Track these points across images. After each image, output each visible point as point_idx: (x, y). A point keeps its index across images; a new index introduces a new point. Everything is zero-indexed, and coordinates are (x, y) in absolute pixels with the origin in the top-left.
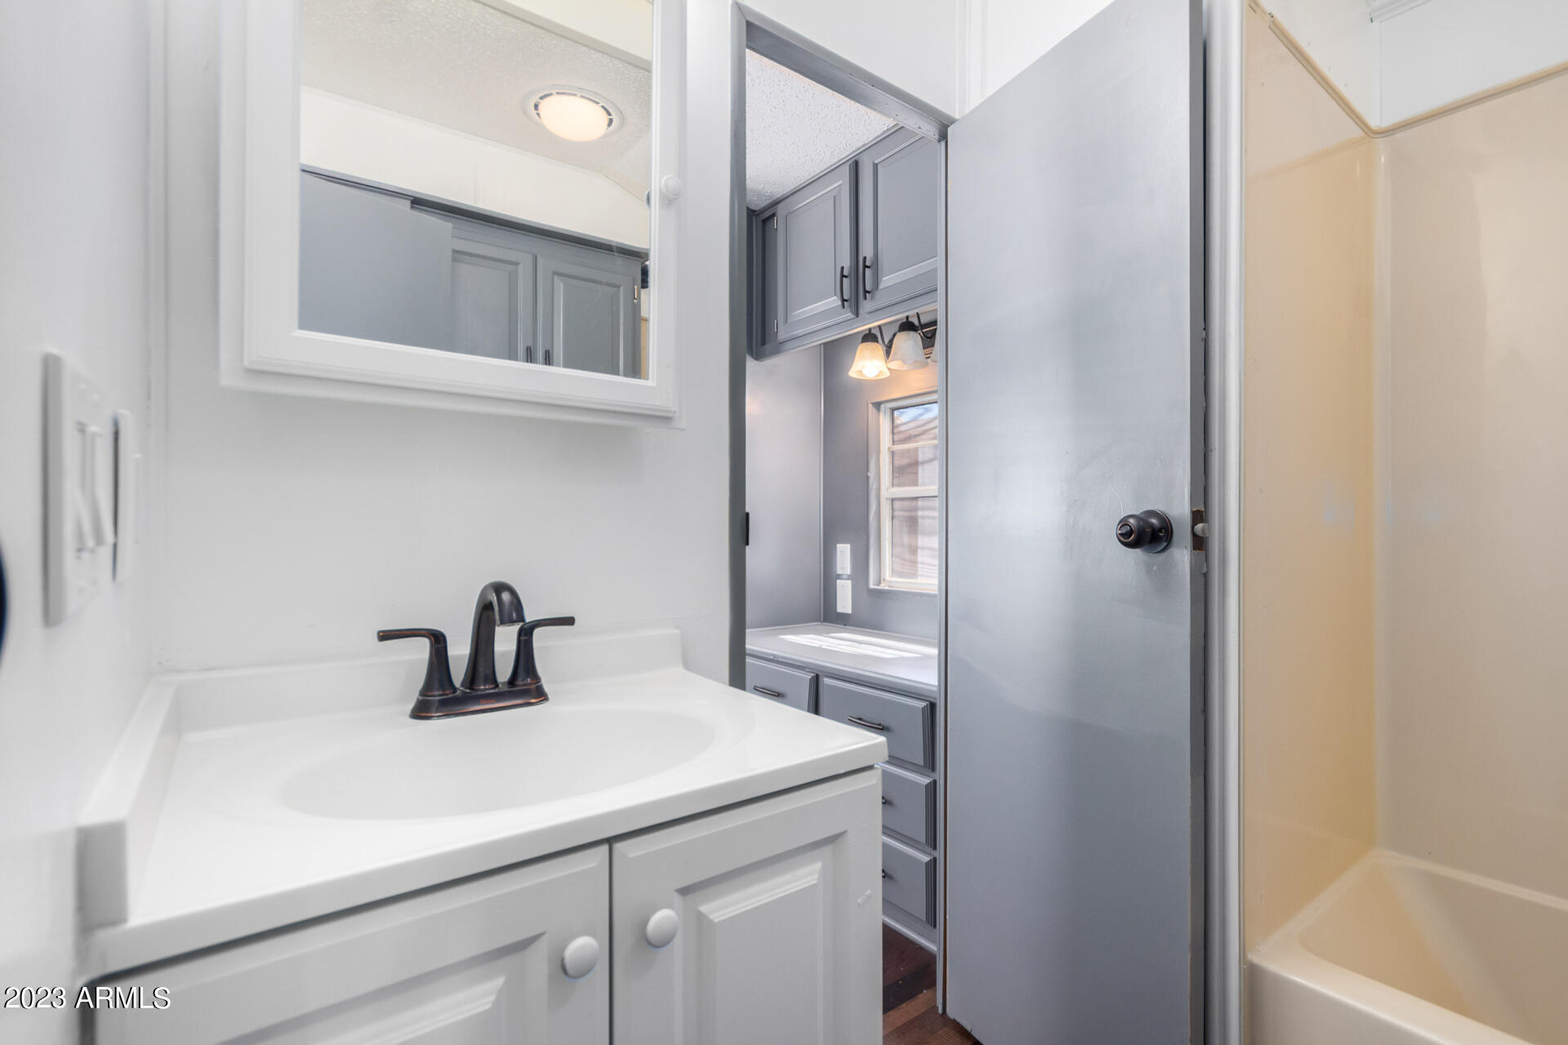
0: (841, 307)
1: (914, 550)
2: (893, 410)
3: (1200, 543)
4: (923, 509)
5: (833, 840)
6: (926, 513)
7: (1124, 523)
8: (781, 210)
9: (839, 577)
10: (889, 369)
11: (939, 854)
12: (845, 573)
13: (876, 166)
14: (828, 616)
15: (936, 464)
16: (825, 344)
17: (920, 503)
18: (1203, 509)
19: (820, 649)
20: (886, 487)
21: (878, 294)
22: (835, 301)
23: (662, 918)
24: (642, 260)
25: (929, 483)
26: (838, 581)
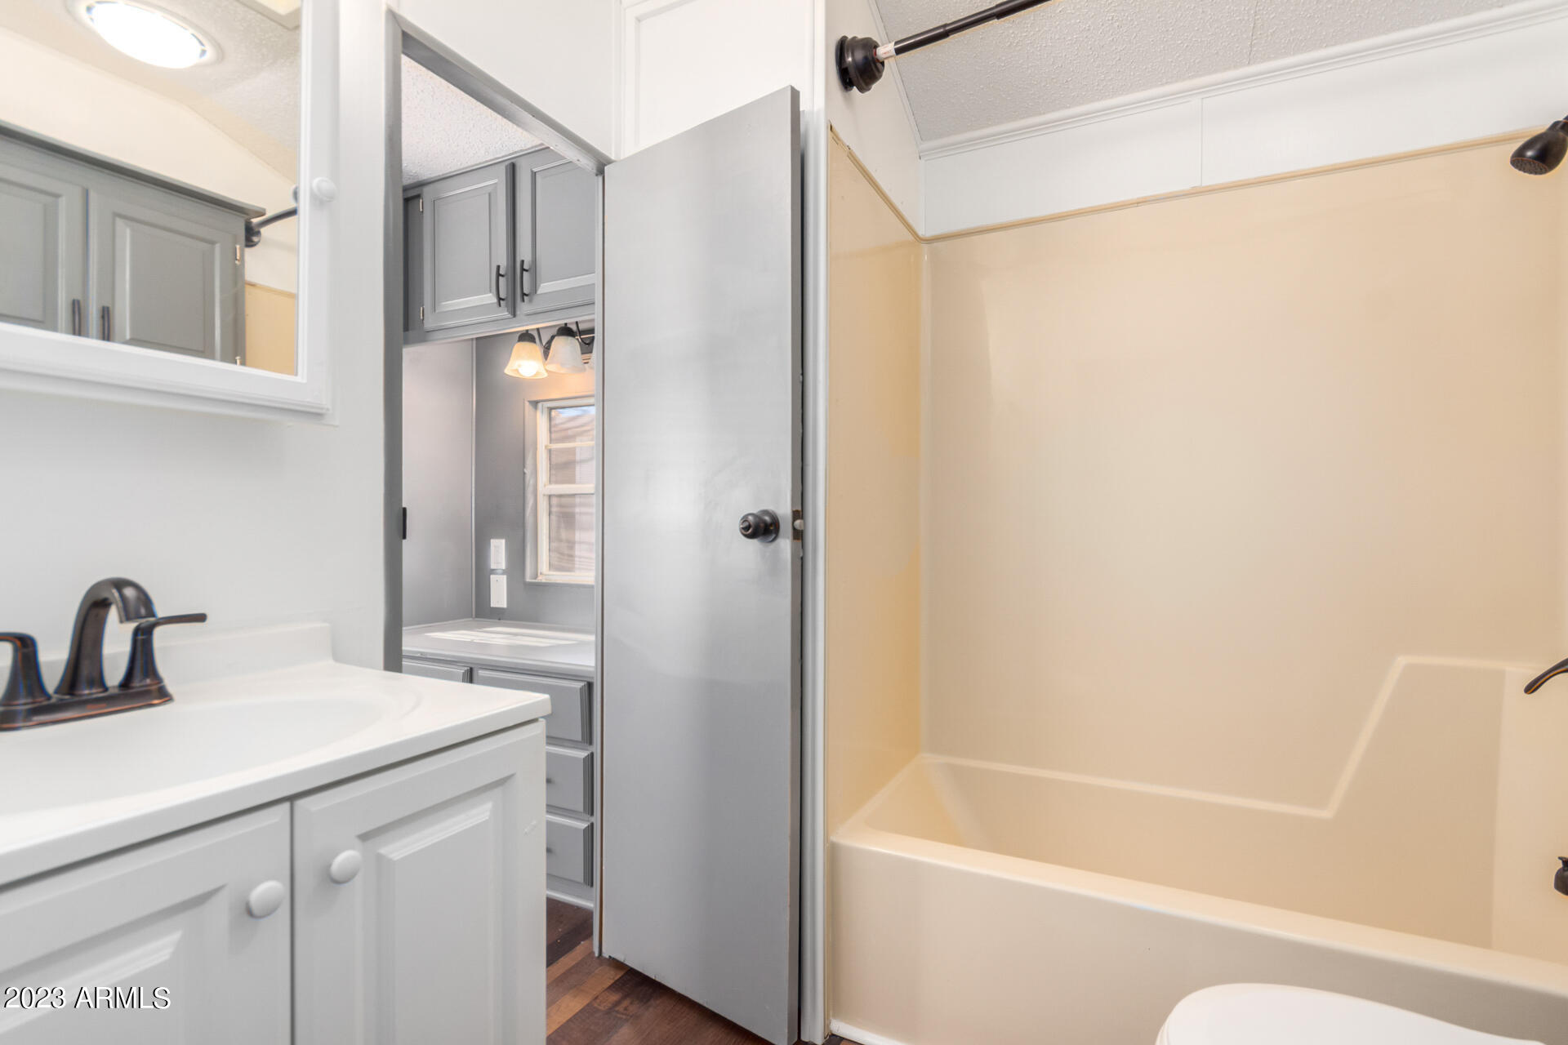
0: (496, 305)
1: (571, 544)
2: (551, 409)
3: (798, 535)
4: (582, 505)
5: (501, 782)
6: (584, 510)
7: (745, 519)
8: (427, 192)
9: (493, 571)
10: (547, 371)
11: (596, 819)
12: (499, 567)
13: (534, 175)
14: (482, 611)
15: (594, 463)
16: (477, 339)
17: (578, 500)
18: (800, 509)
19: (472, 643)
20: (543, 484)
21: (536, 299)
22: (491, 298)
23: (345, 858)
24: (246, 217)
25: (585, 483)
26: (492, 576)
